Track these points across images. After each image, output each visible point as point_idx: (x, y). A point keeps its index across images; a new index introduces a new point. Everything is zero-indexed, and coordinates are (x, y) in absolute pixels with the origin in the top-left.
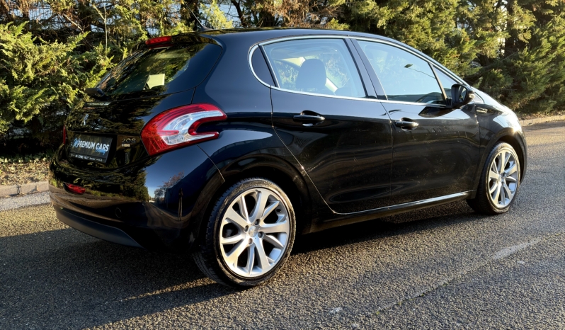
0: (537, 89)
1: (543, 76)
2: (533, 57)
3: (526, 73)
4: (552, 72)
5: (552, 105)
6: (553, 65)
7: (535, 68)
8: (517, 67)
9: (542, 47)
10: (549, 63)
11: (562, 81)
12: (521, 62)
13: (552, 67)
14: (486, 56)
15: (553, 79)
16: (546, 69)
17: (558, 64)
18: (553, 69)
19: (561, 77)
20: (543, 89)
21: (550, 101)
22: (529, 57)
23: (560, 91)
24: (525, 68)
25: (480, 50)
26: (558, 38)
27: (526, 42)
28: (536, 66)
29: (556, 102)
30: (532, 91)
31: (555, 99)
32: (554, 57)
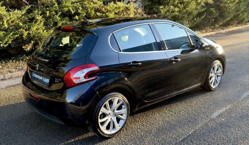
0: (230, 16)
1: (233, 10)
2: (229, 2)
3: (225, 9)
4: (237, 8)
5: (236, 23)
6: (237, 5)
8: (221, 7)
10: (235, 4)
11: (241, 12)
12: (223, 4)
13: (237, 6)
14: (208, 3)
15: (237, 11)
16: (234, 7)
17: (239, 4)
18: (237, 7)
19: (241, 10)
20: (232, 16)
21: (235, 21)
22: (227, 2)
23: (240, 16)
24: (225, 7)
25: (205, 1)
28: (230, 6)
29: (237, 21)
30: (228, 17)
31: (237, 20)
32: (238, 1)
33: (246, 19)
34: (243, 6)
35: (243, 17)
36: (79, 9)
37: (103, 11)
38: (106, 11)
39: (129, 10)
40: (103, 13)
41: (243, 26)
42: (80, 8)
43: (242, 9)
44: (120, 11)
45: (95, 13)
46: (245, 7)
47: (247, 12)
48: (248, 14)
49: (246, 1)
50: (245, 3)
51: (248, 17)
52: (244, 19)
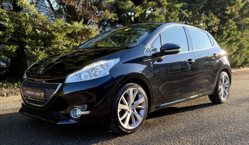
6: (229, 44)
9: (223, 35)
10: (227, 43)
26: (231, 31)
27: (216, 31)
32: (229, 40)
33: (239, 62)
34: (235, 46)
36: (5, 21)
37: (48, 29)
38: (53, 29)
39: (90, 33)
40: (47, 30)
41: (236, 70)
42: (8, 20)
43: (234, 50)
44: (76, 32)
45: (34, 29)
46: (237, 48)
47: (240, 54)
48: (241, 57)
49: (238, 42)
50: (237, 43)
51: (241, 60)
52: (236, 62)
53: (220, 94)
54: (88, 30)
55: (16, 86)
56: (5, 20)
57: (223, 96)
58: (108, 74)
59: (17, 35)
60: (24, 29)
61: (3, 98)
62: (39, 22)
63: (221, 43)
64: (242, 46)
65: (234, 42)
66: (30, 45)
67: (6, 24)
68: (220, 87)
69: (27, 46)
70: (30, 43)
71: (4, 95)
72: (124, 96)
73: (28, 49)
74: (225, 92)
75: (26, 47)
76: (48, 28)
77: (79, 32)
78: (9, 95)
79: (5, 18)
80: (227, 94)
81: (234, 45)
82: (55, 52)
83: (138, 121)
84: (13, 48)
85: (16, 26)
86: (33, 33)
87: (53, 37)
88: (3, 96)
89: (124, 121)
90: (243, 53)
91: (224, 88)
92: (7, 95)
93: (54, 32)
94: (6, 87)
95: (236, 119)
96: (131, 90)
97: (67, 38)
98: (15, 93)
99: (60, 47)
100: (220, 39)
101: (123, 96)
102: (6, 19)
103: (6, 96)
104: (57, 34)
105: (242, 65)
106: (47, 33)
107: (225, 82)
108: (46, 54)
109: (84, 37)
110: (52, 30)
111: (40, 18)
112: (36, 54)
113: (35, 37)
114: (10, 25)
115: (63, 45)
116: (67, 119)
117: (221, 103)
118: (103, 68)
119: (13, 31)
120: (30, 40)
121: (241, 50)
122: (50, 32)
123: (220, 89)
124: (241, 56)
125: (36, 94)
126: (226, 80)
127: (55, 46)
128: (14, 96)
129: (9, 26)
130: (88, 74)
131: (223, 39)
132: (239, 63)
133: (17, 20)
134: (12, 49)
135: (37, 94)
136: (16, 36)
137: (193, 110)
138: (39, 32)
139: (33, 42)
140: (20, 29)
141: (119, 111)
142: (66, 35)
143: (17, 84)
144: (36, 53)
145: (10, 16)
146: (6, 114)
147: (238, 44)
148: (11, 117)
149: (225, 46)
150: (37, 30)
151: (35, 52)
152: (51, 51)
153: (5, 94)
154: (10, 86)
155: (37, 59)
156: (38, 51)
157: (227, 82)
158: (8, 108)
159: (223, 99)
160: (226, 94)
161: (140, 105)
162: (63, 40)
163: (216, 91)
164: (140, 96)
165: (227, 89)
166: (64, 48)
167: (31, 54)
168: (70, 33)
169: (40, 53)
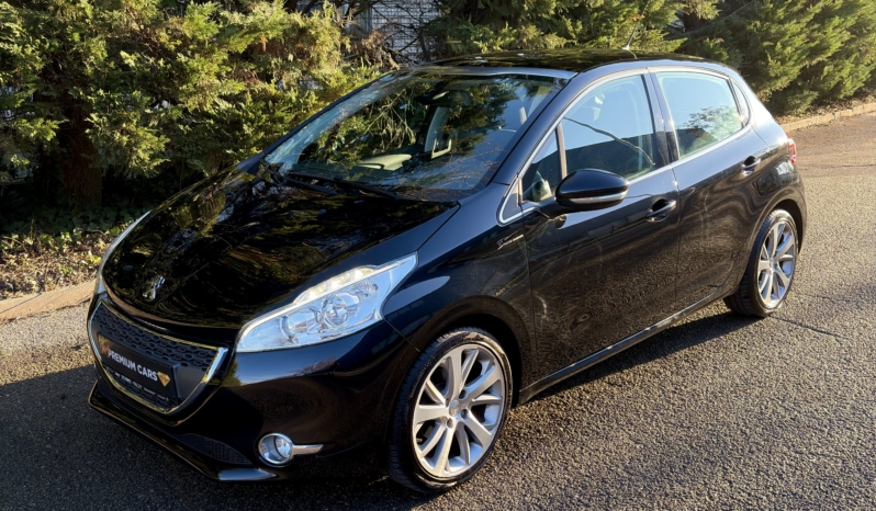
0: (785, 74)
1: (797, 49)
2: (780, 13)
3: (766, 44)
4: (813, 40)
5: (810, 100)
6: (816, 26)
7: (783, 34)
8: (751, 32)
10: (809, 24)
11: (830, 54)
12: (758, 23)
13: (813, 30)
14: (694, 14)
15: (814, 52)
16: (803, 36)
17: (823, 24)
18: (816, 34)
19: (828, 48)
20: (795, 71)
21: (806, 93)
22: (774, 12)
23: (825, 73)
24: (766, 36)
25: (683, 6)
28: (787, 30)
29: (816, 94)
30: (777, 78)
31: (813, 89)
32: (818, 11)
33: (849, 85)
34: (839, 30)
35: (837, 79)
37: (162, 45)
38: (179, 42)
40: (161, 51)
41: (837, 114)
43: (835, 46)
44: (261, 45)
45: (113, 53)
46: (847, 36)
47: (854, 56)
48: (857, 65)
49: (852, 12)
50: (846, 19)
51: (857, 77)
52: (839, 86)
53: (760, 291)
54: (303, 31)
55: (67, 243)
56: (9, 28)
57: (772, 292)
58: (378, 317)
59: (56, 77)
60: (77, 54)
61: (27, 297)
62: (128, 22)
63: (787, 25)
64: (865, 25)
65: (837, 18)
66: (104, 110)
67: (15, 49)
68: (762, 264)
69: (93, 115)
70: (105, 102)
71: (30, 285)
72: (432, 379)
73: (99, 124)
74: (777, 279)
75: (92, 119)
76: (162, 40)
77: (272, 43)
78: (46, 286)
79: (7, 24)
80: (786, 280)
81: (835, 28)
82: (192, 125)
83: (481, 444)
84: (46, 129)
85: (51, 45)
86: (112, 65)
87: (183, 74)
88: (27, 289)
89: (432, 456)
90: (867, 51)
91: (775, 266)
92: (41, 286)
93: (185, 54)
94: (34, 251)
95: (804, 408)
96: (455, 354)
97: (230, 70)
98: (66, 276)
99: (208, 108)
100: (786, 11)
101: (428, 381)
102: (13, 26)
103: (37, 289)
104: (196, 63)
105: (860, 95)
106: (161, 62)
107: (781, 242)
108: (162, 137)
109: (291, 57)
110: (176, 46)
111: (131, 8)
112: (129, 142)
113: (120, 79)
114: (29, 51)
115: (221, 97)
116: (250, 463)
117: (762, 318)
118: (362, 292)
119: (38, 67)
120: (101, 92)
121: (861, 41)
122: (169, 56)
123: (763, 272)
124: (857, 63)
125: (141, 370)
126: (786, 235)
127: (192, 104)
128: (65, 288)
129: (23, 52)
130: (312, 316)
131: (795, 9)
132: (850, 87)
133: (49, 25)
134: (42, 132)
135: (144, 373)
136: (51, 80)
137: (665, 355)
138: (130, 60)
139: (113, 100)
140: (65, 55)
141: (416, 428)
142: (226, 57)
143: (68, 236)
144: (125, 138)
145: (25, 12)
146: (47, 375)
147: (851, 21)
148: (63, 398)
149: (800, 33)
150: (123, 54)
151: (122, 133)
152: (180, 121)
153: (34, 283)
154: (48, 247)
155: (130, 156)
156: (132, 127)
157: (790, 241)
158: (48, 344)
159: (770, 303)
160: (781, 284)
161: (487, 392)
162: (219, 76)
163: (749, 280)
164: (485, 365)
165: (785, 266)
166: (224, 105)
167: (110, 139)
168: (241, 52)
169: (141, 133)
